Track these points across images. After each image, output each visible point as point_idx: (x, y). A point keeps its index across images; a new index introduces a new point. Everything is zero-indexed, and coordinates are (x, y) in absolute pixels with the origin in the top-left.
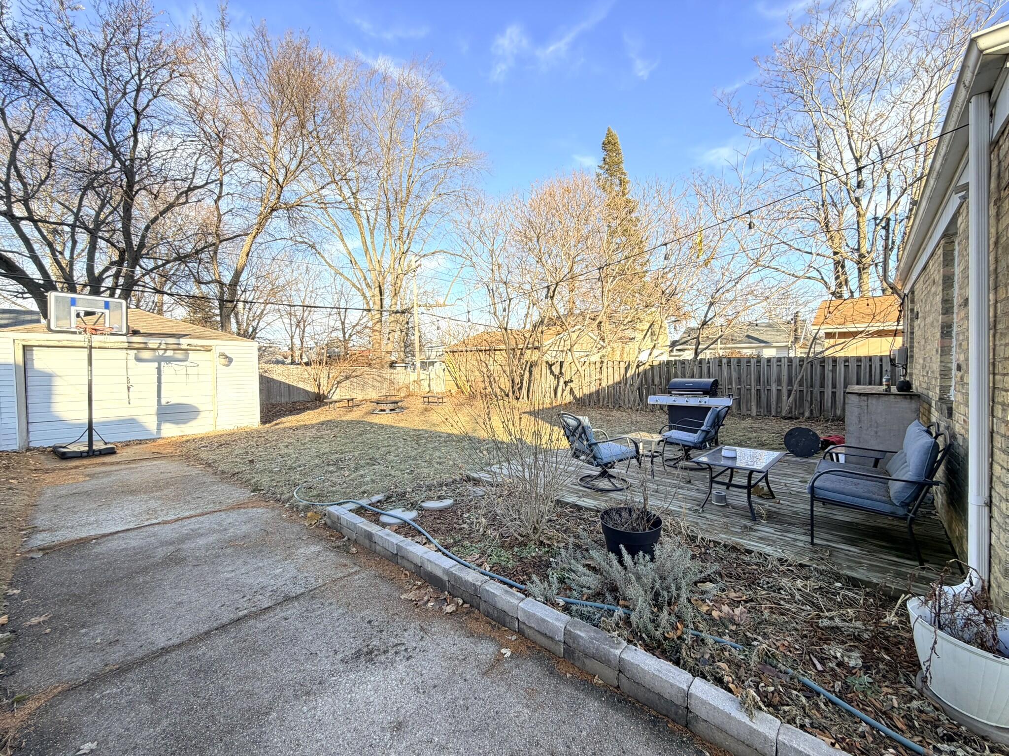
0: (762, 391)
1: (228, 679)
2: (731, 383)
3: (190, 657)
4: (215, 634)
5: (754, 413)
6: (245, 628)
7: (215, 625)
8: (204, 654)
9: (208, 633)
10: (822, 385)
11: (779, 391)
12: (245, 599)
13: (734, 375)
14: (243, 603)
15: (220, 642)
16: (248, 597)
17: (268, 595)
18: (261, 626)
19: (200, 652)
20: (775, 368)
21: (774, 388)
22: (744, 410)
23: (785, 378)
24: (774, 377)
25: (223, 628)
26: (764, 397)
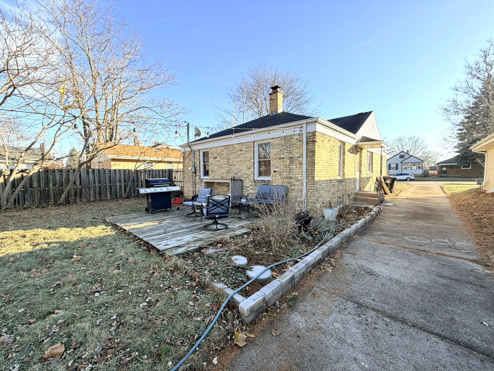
0: (112, 186)
1: (418, 302)
2: (95, 184)
3: (429, 323)
4: (410, 322)
5: (109, 198)
6: (393, 313)
7: (406, 327)
8: (422, 318)
9: (414, 326)
10: (138, 182)
11: (120, 186)
12: (377, 326)
13: (97, 178)
14: (381, 325)
15: (411, 316)
16: (374, 325)
17: (364, 317)
18: (387, 307)
19: (422, 320)
20: (118, 175)
21: (118, 184)
22: (103, 197)
23: (123, 179)
24: (118, 179)
25: (403, 322)
26: (113, 189)
